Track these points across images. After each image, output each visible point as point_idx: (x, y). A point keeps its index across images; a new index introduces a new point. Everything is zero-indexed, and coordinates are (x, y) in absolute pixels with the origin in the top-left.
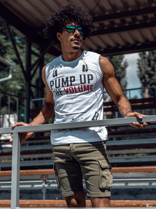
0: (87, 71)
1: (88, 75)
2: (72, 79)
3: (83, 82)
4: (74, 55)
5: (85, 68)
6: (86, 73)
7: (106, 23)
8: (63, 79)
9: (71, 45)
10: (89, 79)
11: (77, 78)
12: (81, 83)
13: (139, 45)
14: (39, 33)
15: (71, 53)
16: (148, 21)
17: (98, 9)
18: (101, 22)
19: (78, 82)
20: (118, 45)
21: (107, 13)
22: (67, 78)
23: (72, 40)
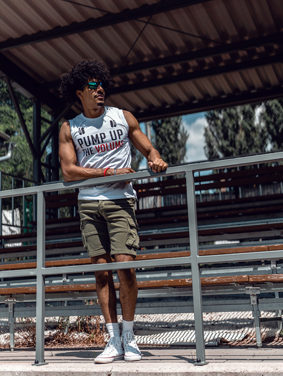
0: (115, 126)
1: (118, 131)
2: (103, 135)
3: (114, 138)
4: (98, 111)
5: (113, 124)
6: (115, 129)
7: (146, 72)
8: (92, 136)
9: (95, 102)
10: (119, 135)
11: (108, 134)
12: (113, 139)
13: (195, 102)
14: (51, 91)
15: (95, 110)
16: (206, 68)
17: (132, 54)
18: (138, 72)
19: (108, 138)
20: (165, 103)
21: (146, 59)
22: (97, 135)
23: (96, 97)
